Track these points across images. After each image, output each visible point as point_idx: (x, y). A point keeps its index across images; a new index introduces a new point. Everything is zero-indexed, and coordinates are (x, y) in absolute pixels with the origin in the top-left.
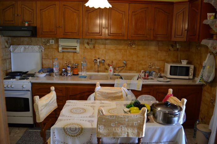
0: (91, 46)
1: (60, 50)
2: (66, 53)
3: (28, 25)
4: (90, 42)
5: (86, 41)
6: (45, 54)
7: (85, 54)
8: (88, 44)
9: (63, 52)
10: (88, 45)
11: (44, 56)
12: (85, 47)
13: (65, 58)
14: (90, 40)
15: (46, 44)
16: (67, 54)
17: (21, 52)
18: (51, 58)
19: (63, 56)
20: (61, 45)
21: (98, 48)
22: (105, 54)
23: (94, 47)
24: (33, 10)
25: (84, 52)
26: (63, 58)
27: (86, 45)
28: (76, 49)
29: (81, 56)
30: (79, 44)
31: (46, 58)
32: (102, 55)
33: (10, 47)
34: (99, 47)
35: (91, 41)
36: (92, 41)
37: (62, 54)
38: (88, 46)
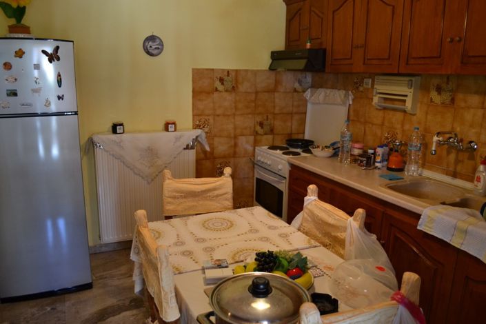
0: (446, 97)
1: (375, 103)
2: (389, 112)
3: (311, 46)
4: (444, 86)
5: (436, 81)
6: (354, 111)
7: (429, 117)
8: (439, 90)
9: (385, 109)
10: (439, 93)
11: (352, 113)
12: (432, 99)
13: (386, 124)
14: (445, 80)
15: (357, 88)
16: (391, 113)
17: (320, 103)
18: (362, 120)
19: (384, 118)
20: (378, 91)
21: (463, 104)
22: (482, 125)
23: (453, 100)
24: (323, 13)
25: (427, 113)
26: (383, 124)
27: (434, 94)
28: (405, 101)
29: (419, 123)
30: (412, 90)
31: (355, 119)
32: (472, 126)
33: (307, 92)
34: (466, 102)
35: (448, 83)
36: (450, 83)
37: (381, 113)
38: (439, 96)
